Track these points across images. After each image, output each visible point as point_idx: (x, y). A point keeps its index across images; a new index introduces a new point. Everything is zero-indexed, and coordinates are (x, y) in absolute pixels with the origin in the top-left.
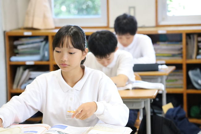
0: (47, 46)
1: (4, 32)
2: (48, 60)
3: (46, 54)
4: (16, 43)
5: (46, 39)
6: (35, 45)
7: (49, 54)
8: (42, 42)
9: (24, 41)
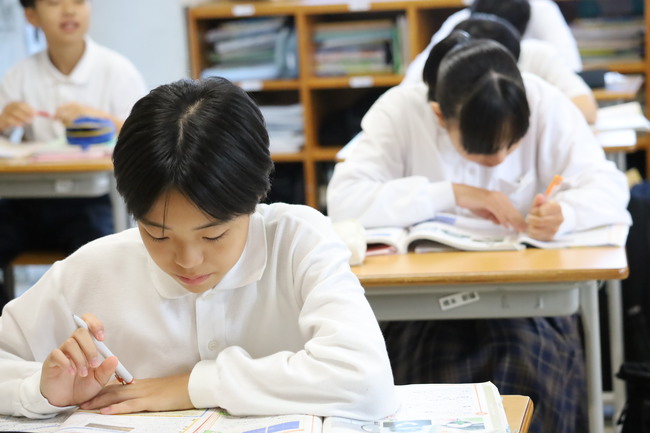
0: (293, 41)
1: (187, 11)
2: (297, 77)
3: (291, 62)
4: (212, 36)
5: (289, 21)
6: (262, 40)
7: (298, 62)
8: (277, 31)
9: (232, 29)
